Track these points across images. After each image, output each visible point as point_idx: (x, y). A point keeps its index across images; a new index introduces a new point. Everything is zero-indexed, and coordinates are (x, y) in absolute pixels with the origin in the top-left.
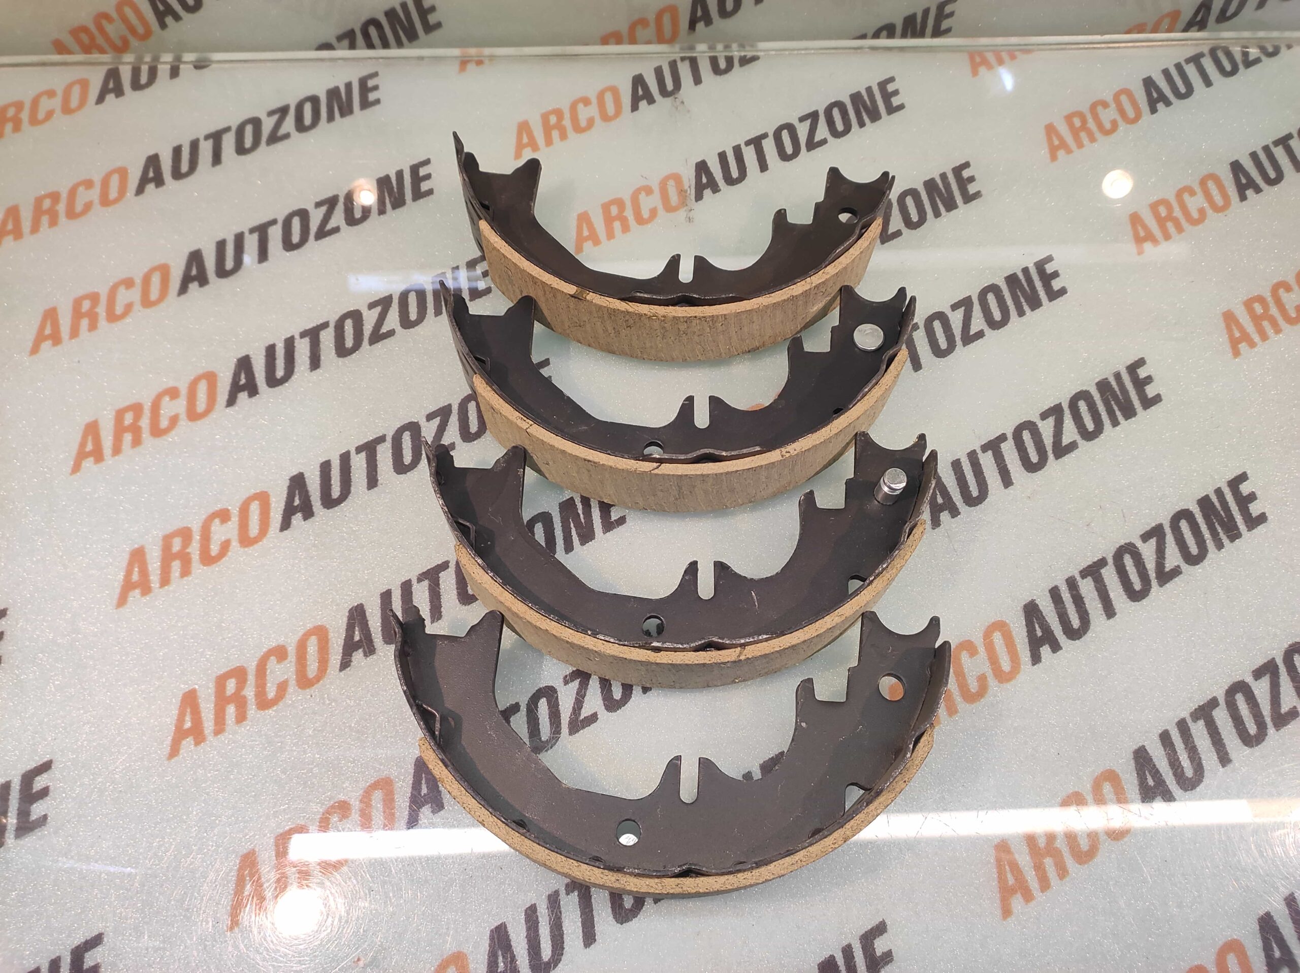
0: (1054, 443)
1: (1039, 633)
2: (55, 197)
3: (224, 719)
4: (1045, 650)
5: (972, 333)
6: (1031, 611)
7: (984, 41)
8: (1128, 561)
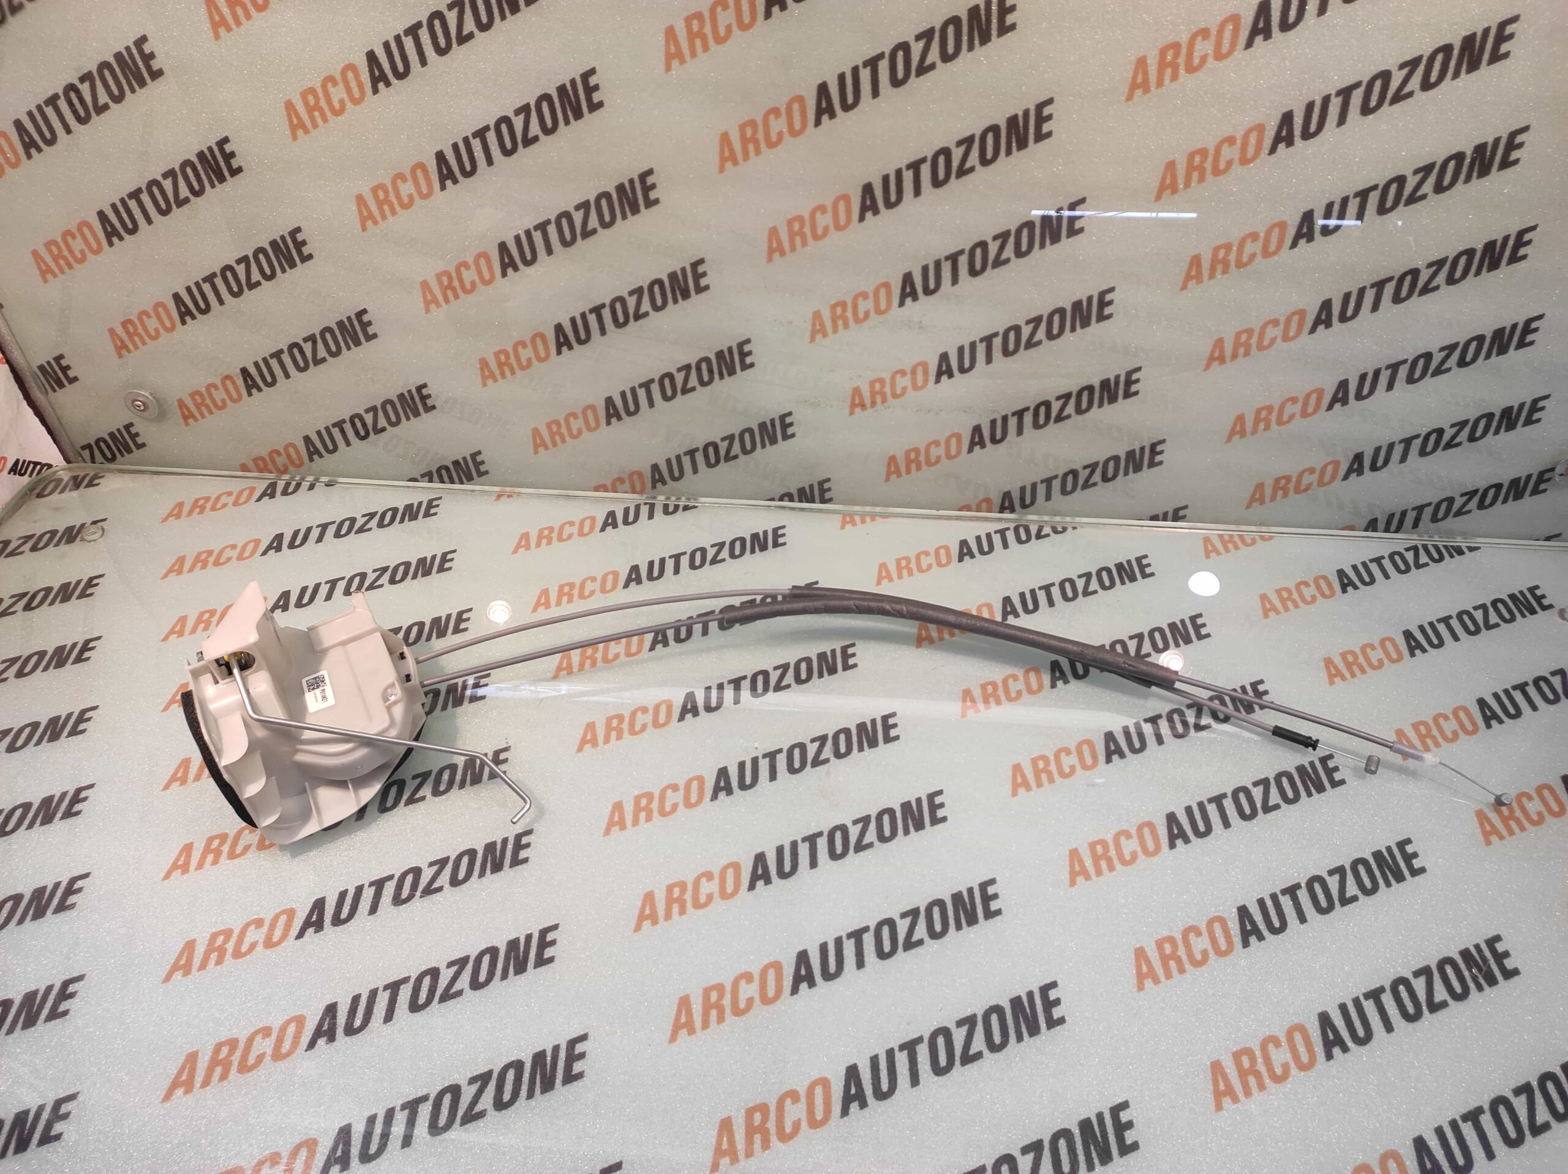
0: (814, 757)
1: (760, 872)
2: (210, 553)
3: (204, 862)
4: (760, 884)
5: (783, 684)
6: (760, 858)
7: (857, 508)
8: (838, 835)
